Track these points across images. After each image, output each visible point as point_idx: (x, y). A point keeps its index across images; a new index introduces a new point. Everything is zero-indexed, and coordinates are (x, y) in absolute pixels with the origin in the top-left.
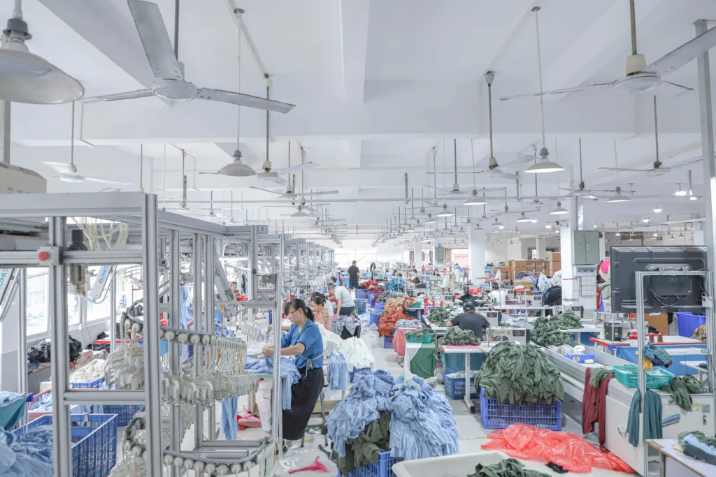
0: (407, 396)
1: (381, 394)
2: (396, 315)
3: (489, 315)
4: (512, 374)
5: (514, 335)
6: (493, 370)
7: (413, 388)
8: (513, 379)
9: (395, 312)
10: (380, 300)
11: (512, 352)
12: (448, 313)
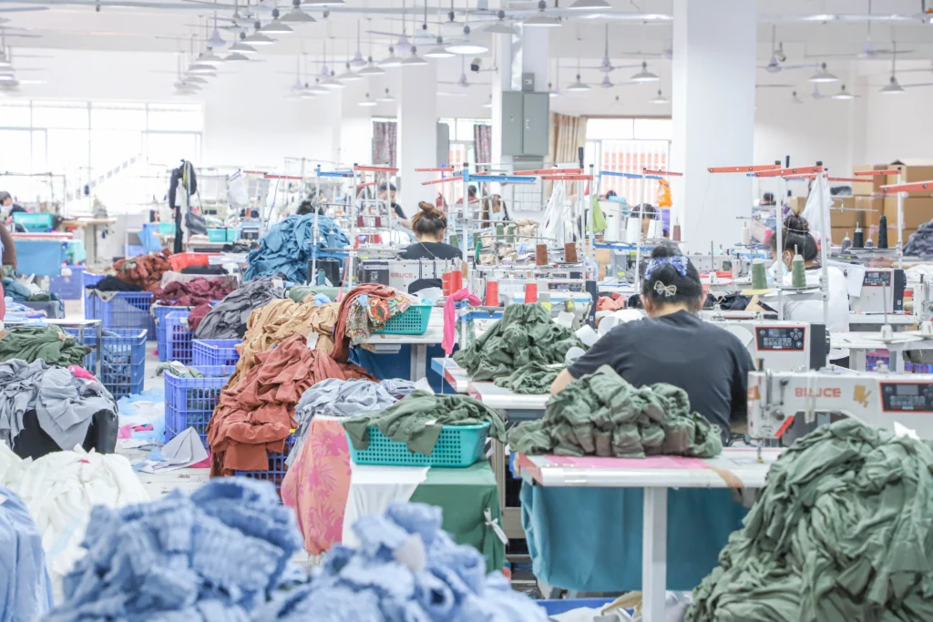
0: (357, 588)
1: (224, 592)
2: (300, 371)
3: (762, 337)
4: (873, 574)
5: (887, 407)
6: (781, 559)
7: (385, 553)
8: (877, 594)
9: (296, 356)
10: (221, 327)
11: (873, 472)
12: (561, 335)
